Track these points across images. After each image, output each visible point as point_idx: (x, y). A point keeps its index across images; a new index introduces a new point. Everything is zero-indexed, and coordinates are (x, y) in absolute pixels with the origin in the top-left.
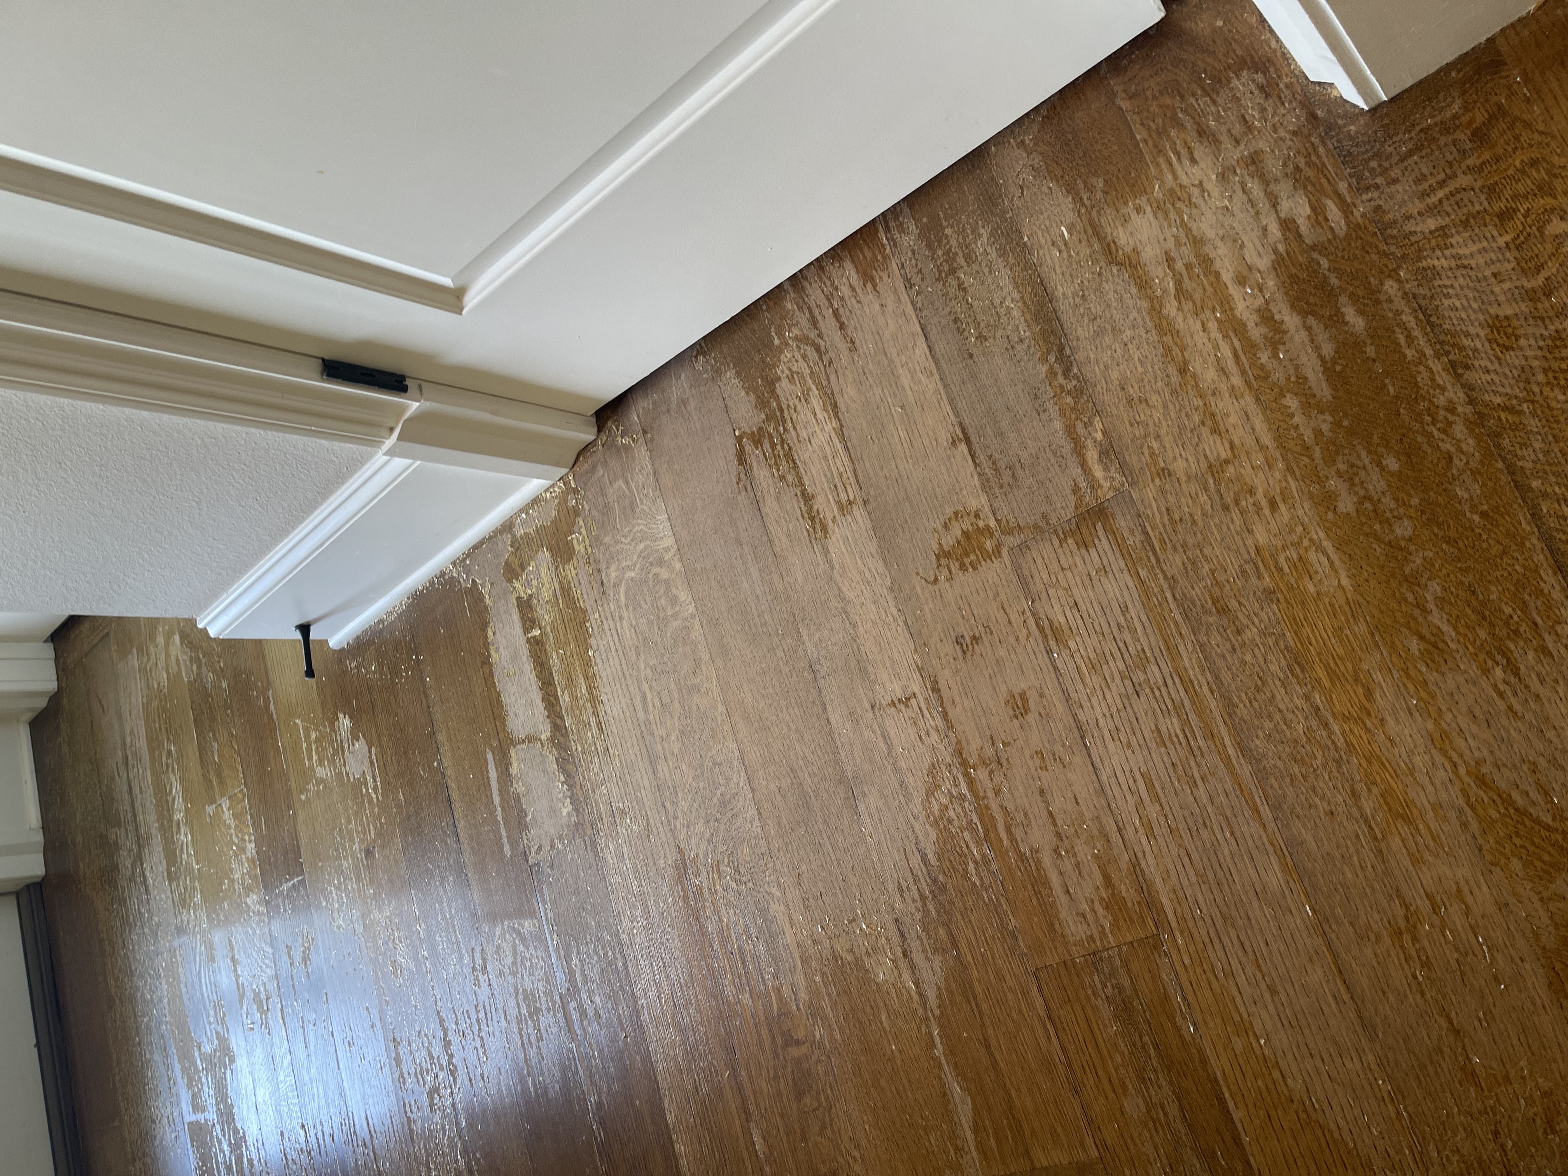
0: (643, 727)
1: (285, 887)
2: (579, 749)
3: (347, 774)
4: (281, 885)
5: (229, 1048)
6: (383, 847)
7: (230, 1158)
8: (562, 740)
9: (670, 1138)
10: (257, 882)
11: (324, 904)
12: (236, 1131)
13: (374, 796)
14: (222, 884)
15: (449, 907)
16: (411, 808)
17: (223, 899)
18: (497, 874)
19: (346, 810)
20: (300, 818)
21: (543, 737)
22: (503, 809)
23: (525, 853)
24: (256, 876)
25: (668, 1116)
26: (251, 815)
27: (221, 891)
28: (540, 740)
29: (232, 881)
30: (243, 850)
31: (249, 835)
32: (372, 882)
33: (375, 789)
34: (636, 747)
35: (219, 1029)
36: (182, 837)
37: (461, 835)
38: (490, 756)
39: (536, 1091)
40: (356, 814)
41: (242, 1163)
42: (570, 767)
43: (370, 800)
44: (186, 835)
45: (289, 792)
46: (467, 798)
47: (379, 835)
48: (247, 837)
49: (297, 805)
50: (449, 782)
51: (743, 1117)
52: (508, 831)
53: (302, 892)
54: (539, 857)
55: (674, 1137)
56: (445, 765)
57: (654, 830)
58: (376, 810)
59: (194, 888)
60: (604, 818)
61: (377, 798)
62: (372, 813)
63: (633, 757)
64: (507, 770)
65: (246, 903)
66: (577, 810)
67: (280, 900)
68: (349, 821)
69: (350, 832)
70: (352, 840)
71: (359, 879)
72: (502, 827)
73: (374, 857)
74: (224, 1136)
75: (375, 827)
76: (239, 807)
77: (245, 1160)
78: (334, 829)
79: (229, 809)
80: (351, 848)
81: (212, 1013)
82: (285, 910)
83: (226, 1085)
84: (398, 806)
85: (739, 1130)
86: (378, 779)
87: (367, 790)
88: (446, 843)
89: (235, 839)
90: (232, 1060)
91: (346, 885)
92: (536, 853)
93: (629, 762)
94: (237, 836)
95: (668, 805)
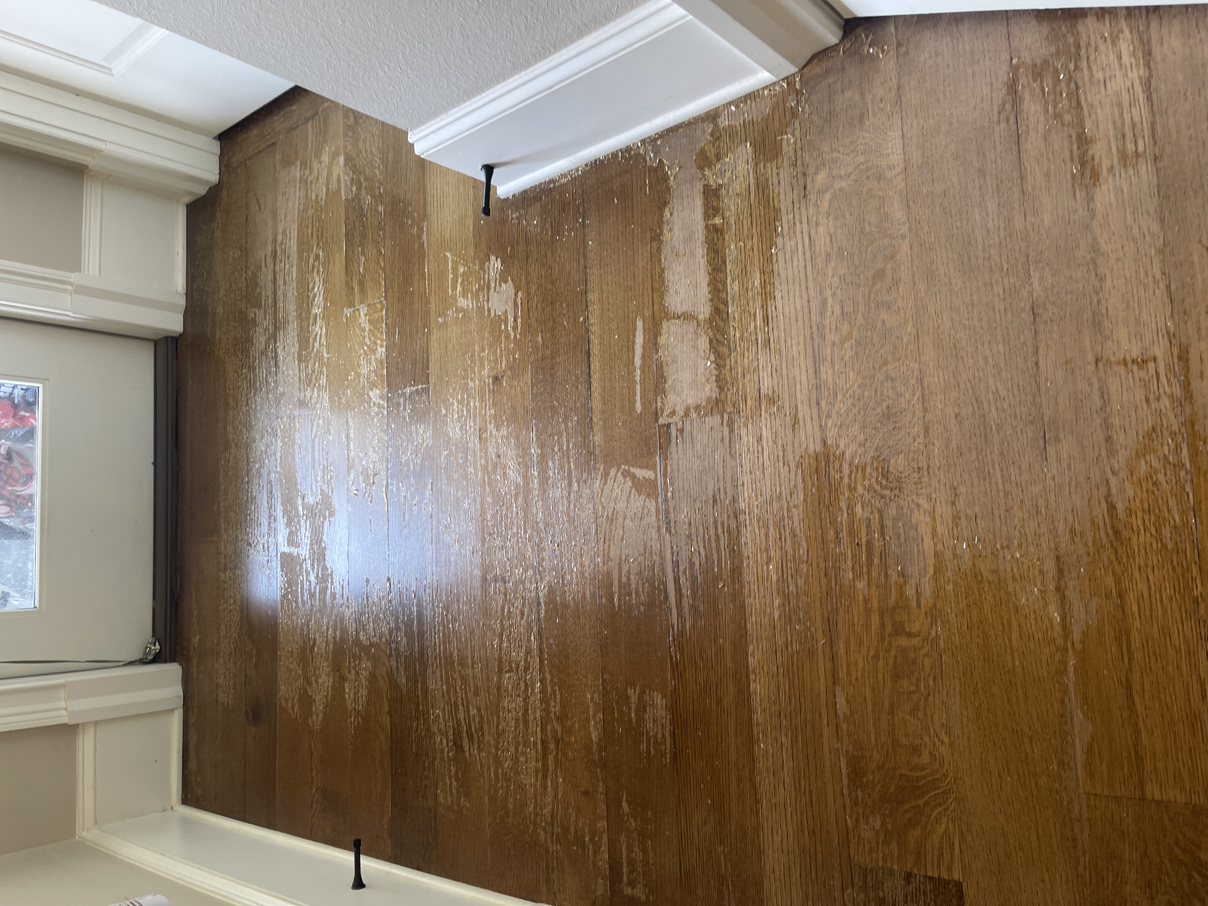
0: (815, 329)
1: (408, 390)
2: (738, 335)
3: (489, 310)
4: (405, 388)
5: (330, 505)
6: (512, 378)
7: (315, 588)
8: (721, 324)
9: (748, 677)
10: (382, 380)
11: (444, 412)
12: (325, 568)
13: (512, 334)
14: (348, 374)
15: (568, 442)
16: (548, 352)
17: (347, 387)
18: (623, 424)
19: (482, 339)
20: (434, 338)
21: (701, 317)
22: (643, 372)
23: (657, 413)
24: (382, 375)
25: (750, 660)
26: (386, 324)
27: (347, 380)
28: (697, 319)
29: (358, 375)
30: (374, 352)
31: (382, 340)
32: (494, 404)
33: (515, 328)
34: (802, 345)
35: (325, 487)
36: (317, 329)
37: (594, 385)
38: (640, 324)
39: (619, 606)
40: (491, 345)
41: (325, 594)
42: (724, 350)
43: (508, 337)
44: (321, 328)
45: (427, 313)
46: (607, 355)
47: (511, 368)
48: (379, 342)
49: (433, 325)
50: (592, 337)
51: (830, 679)
52: (644, 391)
53: (424, 397)
54: (670, 420)
55: (752, 677)
56: (592, 321)
57: (801, 422)
58: (512, 346)
59: (321, 372)
60: (749, 402)
61: (515, 336)
62: (507, 348)
63: (796, 354)
64: (656, 339)
65: (368, 395)
66: (721, 389)
67: (402, 400)
68: (483, 350)
69: (481, 359)
70: (482, 366)
71: (482, 400)
72: (638, 387)
73: (501, 384)
74: (313, 569)
75: (508, 360)
76: (376, 315)
77: (329, 592)
78: (466, 353)
79: (366, 315)
80: (480, 373)
81: (320, 474)
82: (405, 409)
83: (323, 532)
84: (536, 347)
85: (823, 688)
86: (519, 320)
87: (506, 327)
88: (577, 387)
89: (367, 340)
90: (332, 514)
91: (468, 401)
92: (668, 416)
93: (790, 357)
94: (369, 338)
95: (823, 404)
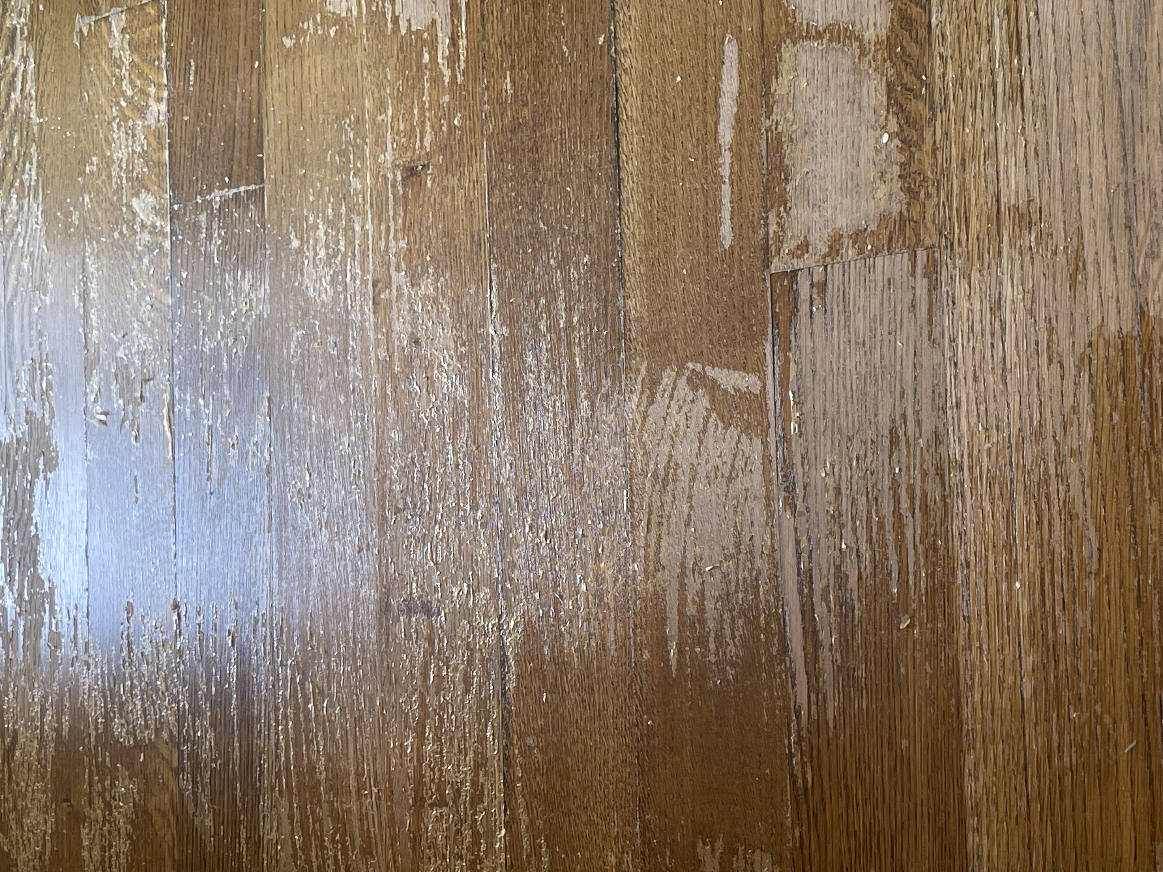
0: (1124, 63)
1: (217, 196)
2: (951, 75)
3: (396, 20)
4: (210, 192)
5: (48, 444)
6: (447, 170)
7: (15, 623)
8: (914, 50)
9: (962, 822)
10: (158, 175)
11: (295, 243)
12: (36, 581)
13: (447, 72)
14: (84, 161)
15: (569, 310)
16: (526, 112)
17: (84, 189)
18: (691, 274)
19: (380, 86)
20: (274, 80)
21: (869, 35)
22: (737, 156)
23: (766, 249)
24: (159, 164)
25: (969, 784)
26: (168, 51)
27: (83, 173)
28: (859, 39)
29: (107, 162)
30: (142, 111)
31: (159, 86)
32: (407, 228)
33: (453, 59)
34: (1095, 97)
35: (35, 407)
36: (16, 62)
37: (628, 184)
38: (731, 50)
39: (681, 667)
40: (400, 97)
41: (38, 636)
42: (922, 108)
43: (436, 79)
44: (25, 59)
45: (260, 26)
46: (657, 120)
47: (443, 148)
48: (152, 90)
49: (271, 54)
50: (625, 80)
51: (1145, 828)
52: (738, 199)
53: (253, 212)
54: (797, 264)
55: (972, 822)
56: (624, 45)
57: (1091, 269)
58: (447, 98)
59: (26, 157)
60: (974, 223)
61: (454, 77)
62: (435, 104)
63: (1080, 117)
64: (766, 82)
65: (129, 206)
66: (912, 194)
67: (203, 218)
68: (381, 108)
69: (378, 129)
70: (380, 144)
71: (380, 217)
72: (726, 189)
73: (422, 184)
74: (11, 584)
75: (437, 131)
76: (146, 31)
77: (45, 631)
78: (346, 114)
79: (123, 31)
80: (376, 158)
81: (25, 376)
82: (209, 237)
83: (31, 504)
84: (498, 101)
85: (1128, 847)
86: (463, 42)
87: (434, 58)
88: (590, 191)
89: (126, 86)
90: (51, 465)
91: (350, 220)
92: (792, 254)
93: (1068, 123)
94: (132, 82)
95: (1140, 228)
